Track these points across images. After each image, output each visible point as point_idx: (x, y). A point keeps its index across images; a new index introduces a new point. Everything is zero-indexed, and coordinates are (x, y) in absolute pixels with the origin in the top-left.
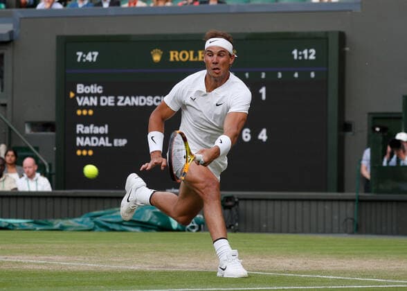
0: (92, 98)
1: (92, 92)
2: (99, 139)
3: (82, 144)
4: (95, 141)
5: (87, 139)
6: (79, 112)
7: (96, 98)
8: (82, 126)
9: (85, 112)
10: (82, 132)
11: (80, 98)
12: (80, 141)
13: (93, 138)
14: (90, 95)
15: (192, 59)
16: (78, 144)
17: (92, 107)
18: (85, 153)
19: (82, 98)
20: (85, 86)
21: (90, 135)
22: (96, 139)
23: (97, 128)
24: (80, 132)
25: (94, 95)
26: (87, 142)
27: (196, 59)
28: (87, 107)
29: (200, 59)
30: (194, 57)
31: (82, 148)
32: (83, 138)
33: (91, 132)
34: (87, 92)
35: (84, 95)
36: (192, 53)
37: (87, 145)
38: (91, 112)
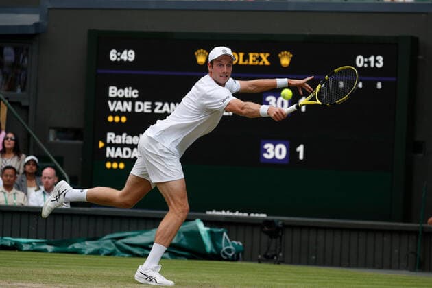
0: (125, 103)
1: (126, 96)
2: (132, 151)
3: (112, 156)
4: (127, 153)
5: (119, 149)
6: (110, 119)
7: (130, 103)
8: (113, 135)
9: (117, 119)
10: (113, 141)
11: (112, 103)
12: (110, 152)
13: (125, 149)
14: (123, 99)
15: (241, 62)
16: (108, 156)
17: (126, 114)
18: (115, 165)
19: (115, 102)
20: (118, 89)
21: (122, 146)
22: (129, 150)
23: (130, 137)
24: (111, 141)
25: (128, 100)
26: (119, 153)
27: (246, 63)
28: (120, 113)
29: (251, 62)
30: (244, 61)
31: (112, 160)
32: (113, 149)
33: (124, 142)
34: (121, 96)
35: (117, 99)
36: (241, 55)
37: (118, 157)
38: (124, 119)
